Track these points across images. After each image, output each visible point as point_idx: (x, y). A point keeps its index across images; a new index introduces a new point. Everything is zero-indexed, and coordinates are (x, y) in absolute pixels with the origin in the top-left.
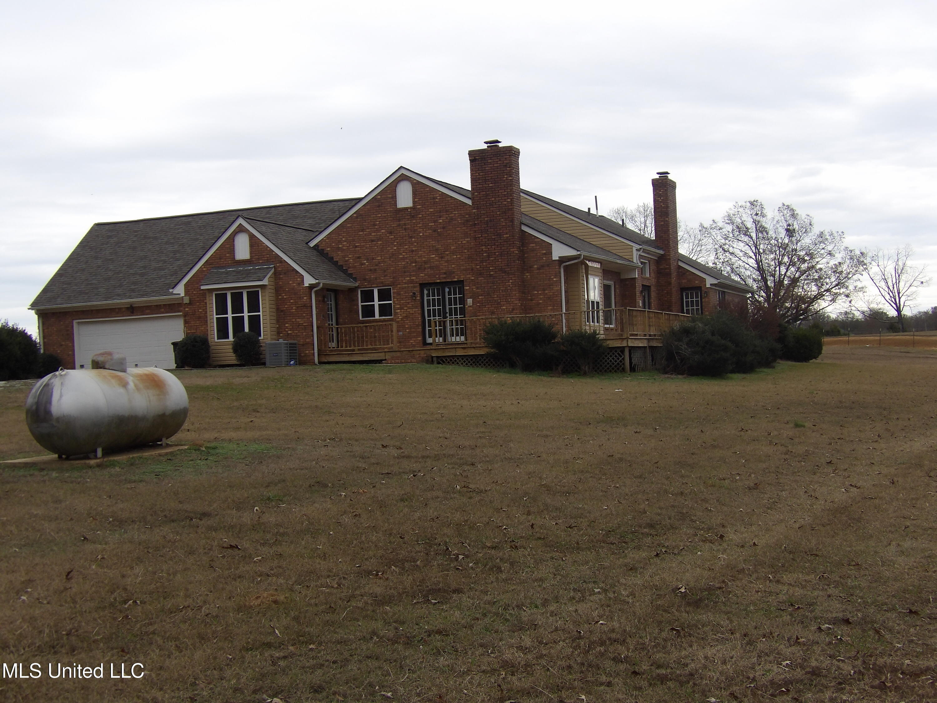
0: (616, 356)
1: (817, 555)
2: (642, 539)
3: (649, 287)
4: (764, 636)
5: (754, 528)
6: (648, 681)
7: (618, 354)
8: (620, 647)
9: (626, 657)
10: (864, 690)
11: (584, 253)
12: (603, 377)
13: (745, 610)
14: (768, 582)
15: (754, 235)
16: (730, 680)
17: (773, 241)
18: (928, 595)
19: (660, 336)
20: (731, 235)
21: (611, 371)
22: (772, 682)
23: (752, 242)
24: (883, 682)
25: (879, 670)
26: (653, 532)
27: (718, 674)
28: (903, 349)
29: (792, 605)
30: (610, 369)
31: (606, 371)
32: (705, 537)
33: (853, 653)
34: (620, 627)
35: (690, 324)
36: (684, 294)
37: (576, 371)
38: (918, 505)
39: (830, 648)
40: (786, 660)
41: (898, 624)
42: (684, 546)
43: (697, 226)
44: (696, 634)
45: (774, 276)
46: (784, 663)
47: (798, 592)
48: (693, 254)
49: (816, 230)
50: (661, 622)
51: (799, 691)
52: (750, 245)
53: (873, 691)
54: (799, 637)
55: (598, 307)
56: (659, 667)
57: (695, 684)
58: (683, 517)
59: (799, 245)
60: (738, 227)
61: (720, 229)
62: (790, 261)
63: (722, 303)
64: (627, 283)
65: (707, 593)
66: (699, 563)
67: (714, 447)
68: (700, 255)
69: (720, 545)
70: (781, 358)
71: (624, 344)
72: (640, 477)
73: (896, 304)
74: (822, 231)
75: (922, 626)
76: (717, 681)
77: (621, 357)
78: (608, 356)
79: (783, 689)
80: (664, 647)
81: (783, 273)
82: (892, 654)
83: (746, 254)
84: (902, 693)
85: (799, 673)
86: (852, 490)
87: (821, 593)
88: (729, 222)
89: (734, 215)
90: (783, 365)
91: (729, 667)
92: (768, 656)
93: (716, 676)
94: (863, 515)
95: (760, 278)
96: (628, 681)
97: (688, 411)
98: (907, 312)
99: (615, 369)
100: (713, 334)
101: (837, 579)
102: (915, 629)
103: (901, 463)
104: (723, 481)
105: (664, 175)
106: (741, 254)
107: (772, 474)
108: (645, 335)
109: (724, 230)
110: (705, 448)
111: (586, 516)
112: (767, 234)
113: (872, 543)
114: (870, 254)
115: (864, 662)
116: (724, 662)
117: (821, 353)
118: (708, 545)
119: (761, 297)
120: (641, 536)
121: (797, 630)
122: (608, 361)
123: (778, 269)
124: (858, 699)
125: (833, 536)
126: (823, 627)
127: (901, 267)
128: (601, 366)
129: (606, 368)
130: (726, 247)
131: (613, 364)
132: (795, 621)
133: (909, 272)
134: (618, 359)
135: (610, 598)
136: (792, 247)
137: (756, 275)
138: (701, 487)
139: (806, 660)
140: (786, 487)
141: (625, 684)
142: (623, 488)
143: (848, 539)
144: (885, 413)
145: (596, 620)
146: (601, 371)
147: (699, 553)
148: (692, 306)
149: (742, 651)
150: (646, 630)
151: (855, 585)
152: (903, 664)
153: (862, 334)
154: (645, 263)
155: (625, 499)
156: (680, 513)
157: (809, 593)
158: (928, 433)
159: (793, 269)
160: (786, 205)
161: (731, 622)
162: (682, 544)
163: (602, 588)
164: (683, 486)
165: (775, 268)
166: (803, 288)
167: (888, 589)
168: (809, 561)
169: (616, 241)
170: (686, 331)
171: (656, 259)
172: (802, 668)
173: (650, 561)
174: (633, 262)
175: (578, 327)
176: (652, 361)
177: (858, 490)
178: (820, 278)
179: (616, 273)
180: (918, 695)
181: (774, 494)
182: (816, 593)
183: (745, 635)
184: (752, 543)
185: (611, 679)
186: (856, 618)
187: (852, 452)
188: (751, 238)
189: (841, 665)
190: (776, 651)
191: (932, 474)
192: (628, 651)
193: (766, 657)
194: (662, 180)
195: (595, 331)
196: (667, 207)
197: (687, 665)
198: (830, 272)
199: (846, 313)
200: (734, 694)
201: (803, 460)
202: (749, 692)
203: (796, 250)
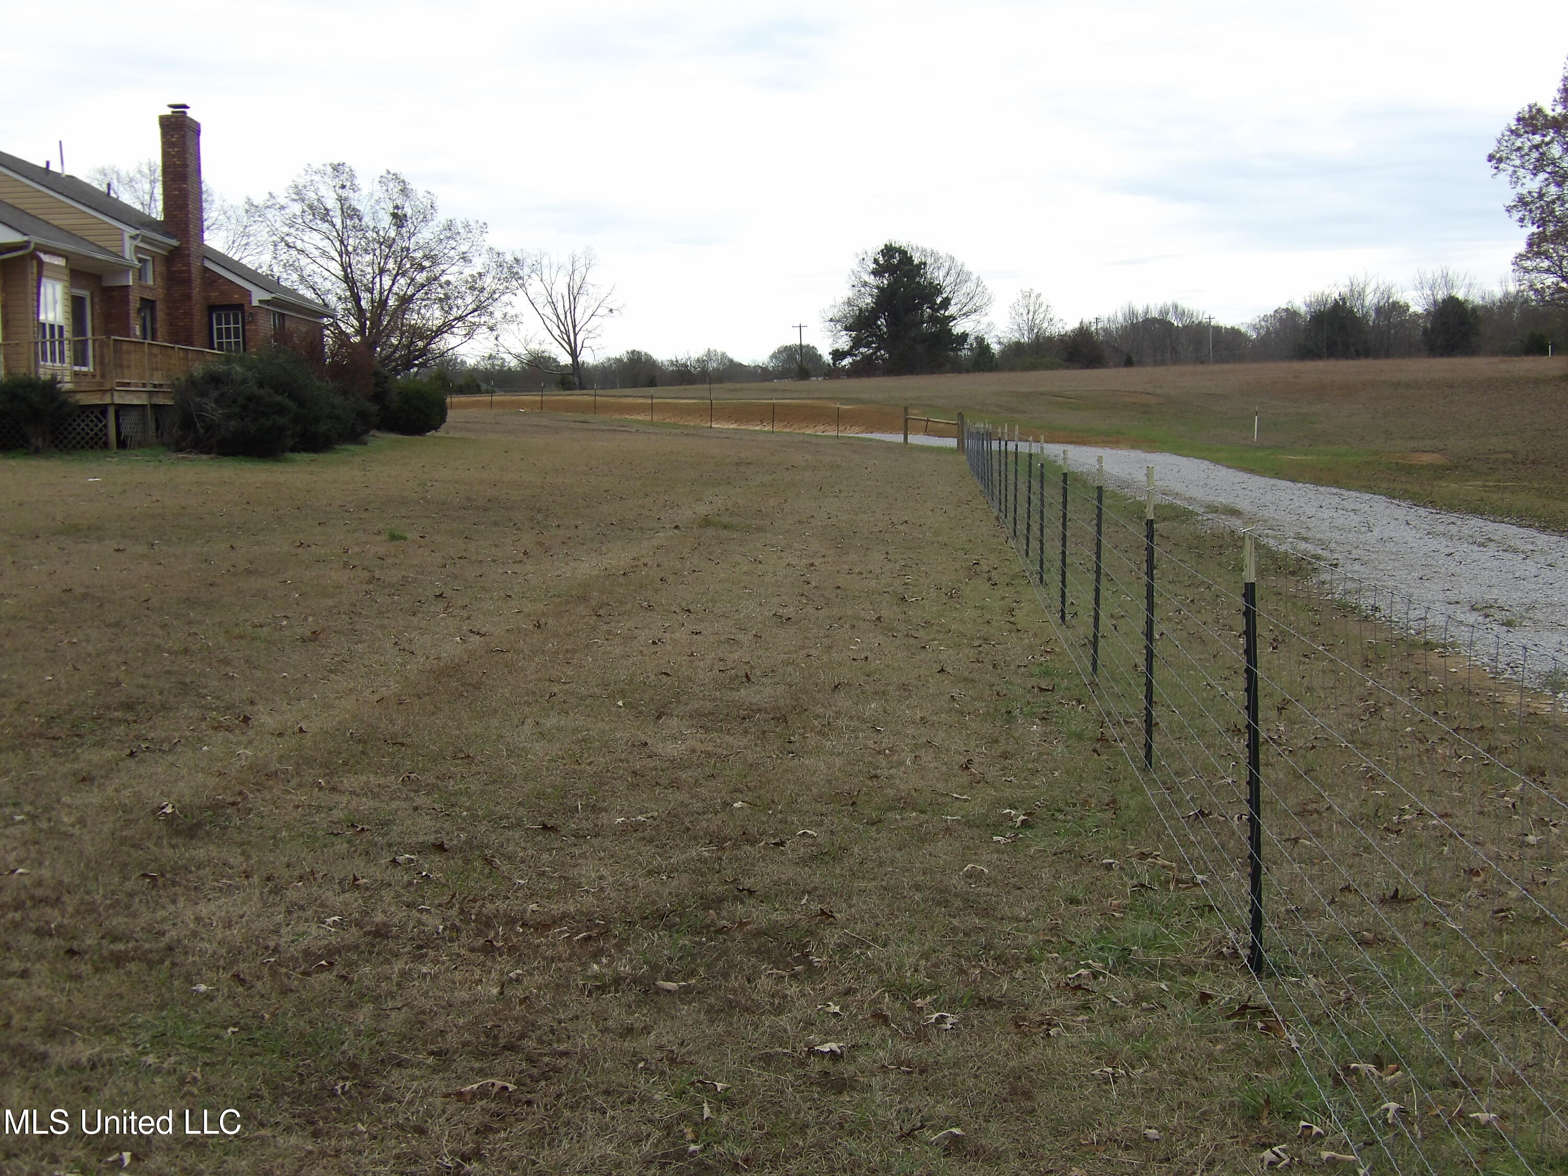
0: (92, 421)
1: (403, 745)
2: (109, 728)
3: (153, 302)
4: (301, 878)
5: (303, 704)
6: (93, 965)
7: (96, 417)
8: (48, 910)
9: (60, 926)
10: (459, 955)
11: (35, 239)
12: (69, 458)
13: (274, 837)
14: (317, 790)
15: (338, 221)
16: (236, 953)
17: (370, 233)
18: (576, 801)
19: (169, 386)
20: (300, 221)
21: (83, 447)
22: (307, 953)
23: (335, 234)
24: (491, 941)
25: (487, 923)
26: (130, 716)
27: (215, 945)
28: (579, 417)
29: (353, 825)
30: (83, 442)
31: (74, 447)
32: (220, 722)
33: (446, 899)
34: (53, 878)
35: (222, 368)
36: (214, 316)
37: (22, 446)
38: (575, 661)
39: (409, 891)
40: (334, 916)
41: (525, 849)
42: (181, 737)
43: (241, 203)
44: (184, 881)
45: (371, 291)
46: (330, 920)
47: (366, 804)
48: (234, 250)
49: (441, 218)
50: (126, 865)
51: (350, 964)
52: (331, 237)
53: (473, 956)
54: (359, 876)
55: (61, 335)
56: (115, 939)
57: (174, 964)
58: (185, 688)
59: (413, 240)
60: (311, 207)
61: (282, 208)
62: (399, 268)
63: (281, 335)
64: (115, 294)
65: (210, 813)
66: (203, 764)
67: (249, 572)
68: (246, 253)
69: (243, 734)
70: (378, 428)
71: (107, 400)
72: (117, 624)
73: (569, 344)
74: (452, 218)
75: (562, 849)
76: (212, 956)
77: (101, 422)
78: (79, 420)
79: (323, 962)
80: (128, 907)
81: (386, 287)
82: (509, 895)
83: (324, 253)
84: (520, 956)
85: (353, 935)
86: (471, 639)
87: (404, 805)
88: (296, 197)
89: (305, 187)
90: (382, 440)
91: (235, 932)
92: (304, 910)
93: (210, 948)
94: (484, 679)
95: (348, 294)
96: (59, 966)
97: (213, 514)
98: (588, 358)
99: (91, 443)
100: (261, 385)
101: (432, 780)
102: (550, 855)
103: (555, 596)
104: (259, 629)
105: (180, 109)
106: (316, 253)
107: (343, 616)
108: (144, 385)
109: (287, 211)
110: (235, 575)
111: (13, 694)
112: (360, 220)
113: (495, 722)
114: (529, 262)
115: (462, 911)
116: (229, 925)
117: (445, 421)
118: (221, 735)
119: (349, 326)
120: (107, 724)
121: (358, 866)
122: (79, 429)
123: (377, 280)
124: (447, 970)
125: (433, 714)
126: (400, 859)
127: (579, 283)
128: (66, 438)
129: (74, 442)
130: (290, 240)
131: (88, 434)
132: (355, 851)
133: (590, 292)
134: (96, 426)
135: (41, 830)
136: (400, 243)
137: (341, 289)
138: (220, 639)
139: (367, 913)
140: (364, 637)
141: (53, 971)
142: (84, 644)
143: (457, 717)
144: (540, 517)
145: (12, 868)
146: (65, 447)
147: (205, 748)
148: (228, 337)
149: (260, 905)
150: (97, 879)
151: (460, 788)
152: (525, 911)
153: (515, 391)
154: (146, 261)
155: (85, 662)
156: (181, 683)
157: (384, 805)
158: (604, 549)
159: (402, 281)
160: (392, 172)
161: (248, 857)
162: (177, 734)
163: (28, 814)
164: (189, 639)
165: (374, 278)
166: (419, 313)
167: (513, 794)
168: (389, 754)
169: (94, 221)
170: (214, 380)
171: (166, 254)
172: (358, 924)
173: (117, 765)
174: (123, 258)
175: (24, 370)
176: (157, 429)
177: (482, 639)
178: (447, 297)
179: (94, 275)
180: (544, 958)
181: (343, 648)
182: (395, 804)
183: (268, 879)
184: (296, 729)
185: (29, 965)
186: (455, 842)
187: (479, 579)
188: (334, 226)
189: (425, 917)
190: (319, 902)
191: (602, 612)
192: (63, 916)
193: (300, 913)
194: (177, 118)
195: (54, 377)
196: (185, 165)
197: (163, 934)
198: (464, 289)
199: (490, 357)
200: (239, 976)
201: (397, 592)
202: (266, 971)
203: (408, 249)
